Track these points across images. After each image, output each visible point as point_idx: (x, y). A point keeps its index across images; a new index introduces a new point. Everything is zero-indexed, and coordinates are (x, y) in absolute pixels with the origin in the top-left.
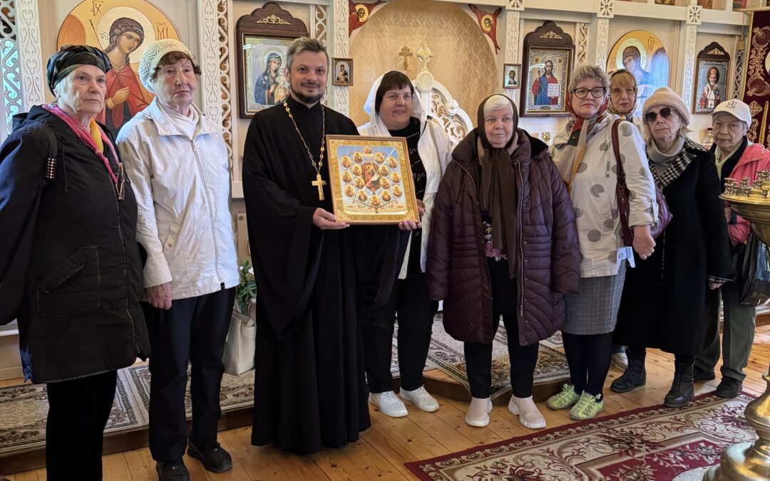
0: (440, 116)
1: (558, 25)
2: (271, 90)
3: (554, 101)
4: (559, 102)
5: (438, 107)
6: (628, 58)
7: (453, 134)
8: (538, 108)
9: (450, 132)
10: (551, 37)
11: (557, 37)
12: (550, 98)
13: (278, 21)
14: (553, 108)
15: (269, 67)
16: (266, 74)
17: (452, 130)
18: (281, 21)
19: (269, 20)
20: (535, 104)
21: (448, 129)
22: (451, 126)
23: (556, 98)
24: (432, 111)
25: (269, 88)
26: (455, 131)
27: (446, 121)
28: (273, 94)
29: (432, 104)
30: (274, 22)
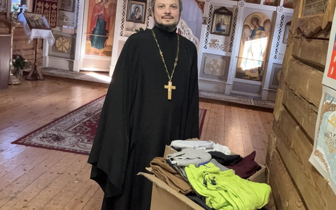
0: (183, 29)
1: (227, 8)
3: (224, 31)
4: (226, 31)
5: (183, 26)
6: (253, 21)
7: (186, 35)
8: (217, 32)
9: (185, 34)
10: (224, 12)
11: (226, 12)
12: (222, 30)
14: (223, 33)
17: (186, 33)
20: (217, 30)
21: (185, 33)
22: (186, 32)
23: (225, 30)
24: (181, 27)
26: (187, 34)
27: (185, 31)
28: (136, 16)
29: (181, 26)
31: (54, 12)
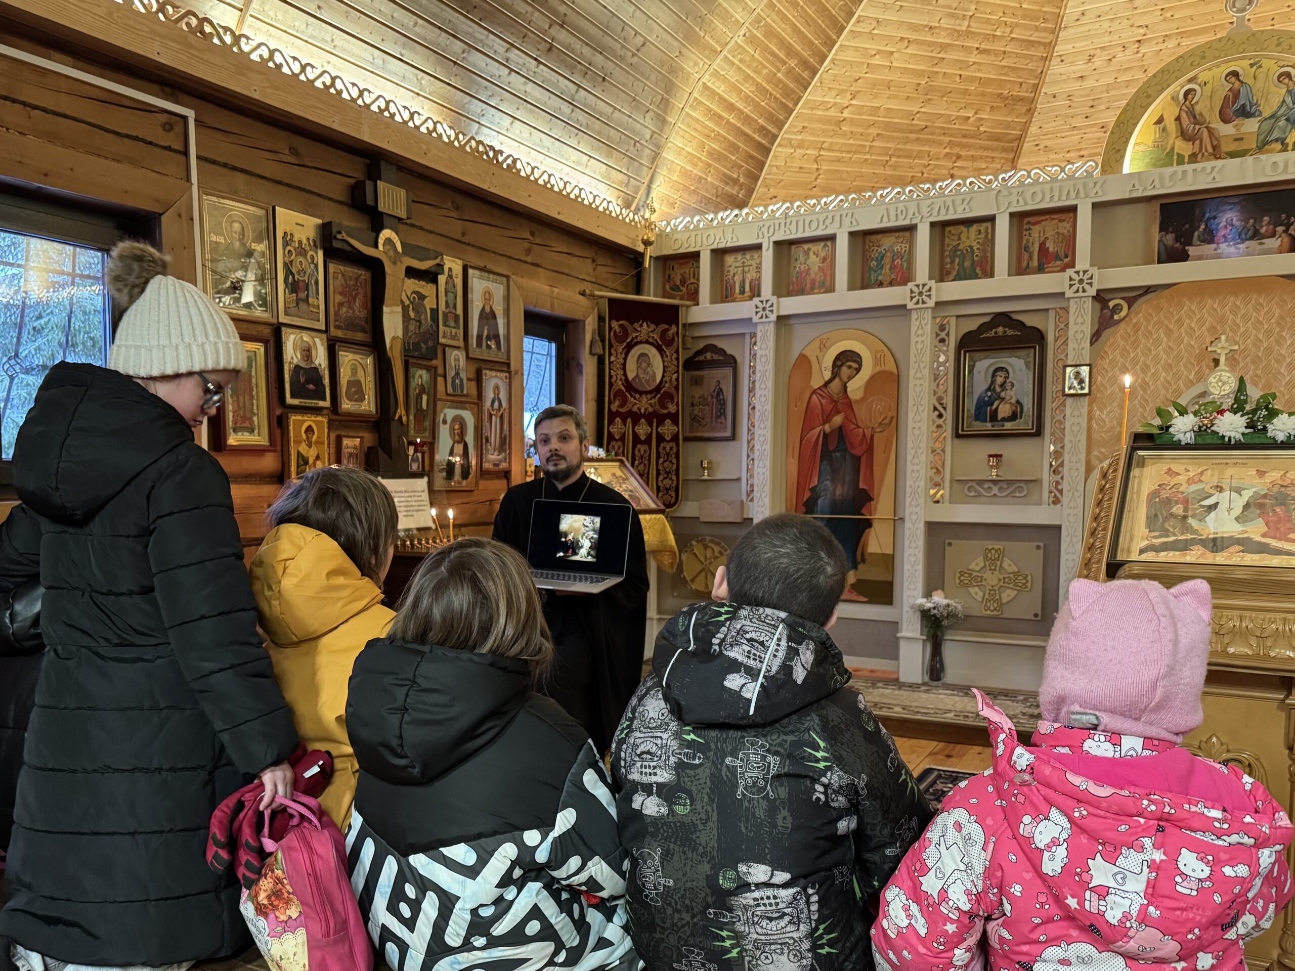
2: (994, 407)
13: (1005, 332)
15: (993, 382)
16: (989, 389)
18: (1010, 332)
19: (995, 333)
25: (992, 404)
28: (996, 409)
30: (1000, 334)
31: (668, 449)
